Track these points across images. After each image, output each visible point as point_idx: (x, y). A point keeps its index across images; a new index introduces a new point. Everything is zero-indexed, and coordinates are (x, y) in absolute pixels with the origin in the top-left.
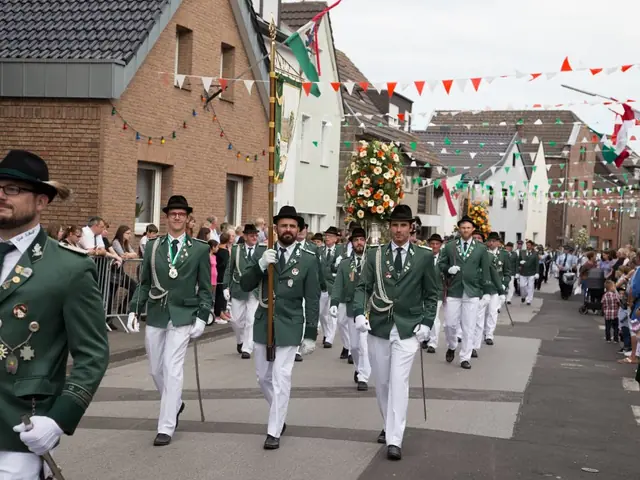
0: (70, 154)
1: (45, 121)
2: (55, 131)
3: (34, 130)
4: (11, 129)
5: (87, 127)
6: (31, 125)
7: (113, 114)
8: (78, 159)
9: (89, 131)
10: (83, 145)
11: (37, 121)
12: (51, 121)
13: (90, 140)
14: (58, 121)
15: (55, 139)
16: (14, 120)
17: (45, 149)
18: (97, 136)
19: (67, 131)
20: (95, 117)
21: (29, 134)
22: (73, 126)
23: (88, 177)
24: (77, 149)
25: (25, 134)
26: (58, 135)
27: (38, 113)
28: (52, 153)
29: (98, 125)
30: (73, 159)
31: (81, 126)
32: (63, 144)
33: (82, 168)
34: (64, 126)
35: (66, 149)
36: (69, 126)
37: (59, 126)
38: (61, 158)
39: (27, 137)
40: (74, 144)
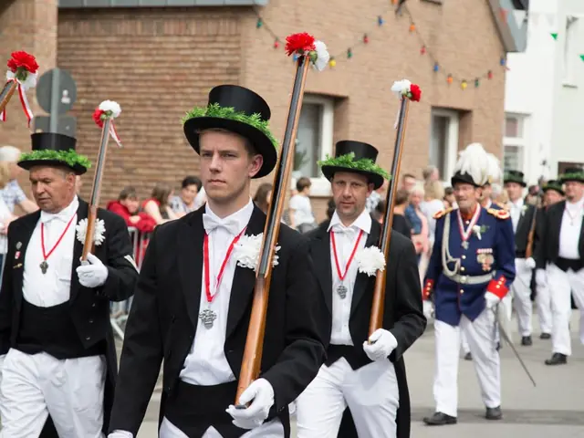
1: (168, 39)
2: (182, 52)
3: (155, 52)
4: (125, 52)
5: (223, 45)
6: (151, 46)
7: (258, 26)
9: (226, 52)
10: (218, 71)
11: (157, 39)
12: (175, 39)
13: (227, 65)
14: (186, 39)
15: (182, 65)
16: (128, 39)
17: (168, 78)
18: (237, 58)
19: (197, 52)
20: (233, 33)
21: (149, 58)
22: (204, 46)
24: (211, 78)
25: (142, 58)
26: (186, 59)
27: (159, 30)
28: (178, 84)
29: (238, 42)
31: (216, 45)
32: (194, 71)
34: (193, 45)
35: (197, 78)
36: (200, 45)
37: (187, 46)
38: (189, 90)
39: (146, 62)
40: (207, 71)
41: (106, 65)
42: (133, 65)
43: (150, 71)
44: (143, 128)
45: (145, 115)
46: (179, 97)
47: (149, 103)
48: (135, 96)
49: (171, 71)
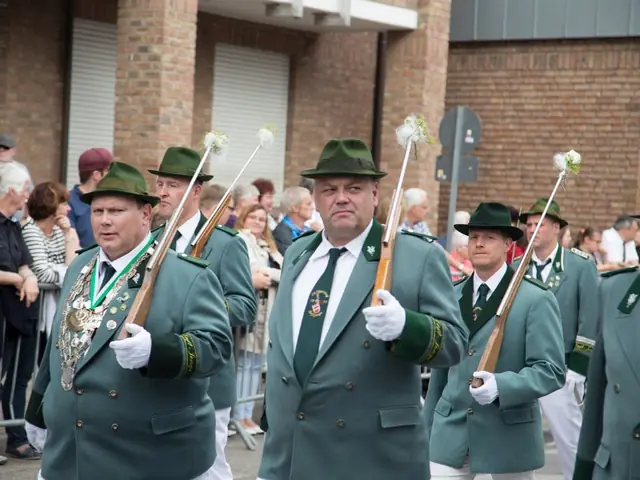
0: (597, 121)
1: (563, 73)
2: (577, 87)
3: (547, 87)
4: (515, 87)
5: (624, 79)
6: (544, 81)
8: (609, 128)
9: (627, 87)
10: (617, 107)
11: (551, 74)
12: (571, 73)
13: (627, 101)
14: (583, 73)
15: (577, 101)
16: (519, 73)
17: (560, 114)
18: (639, 93)
19: (595, 87)
20: (636, 65)
21: (540, 94)
22: (602, 80)
23: (623, 156)
24: (608, 114)
25: (533, 94)
26: (581, 94)
27: (554, 61)
28: (571, 121)
30: (602, 128)
31: (615, 79)
32: (588, 107)
33: (614, 142)
34: (590, 80)
35: (592, 114)
36: (596, 80)
37: (583, 80)
38: (584, 128)
39: (536, 97)
40: (604, 107)
41: (494, 101)
42: (523, 101)
43: (540, 107)
44: (532, 167)
45: (534, 154)
46: (571, 135)
47: (538, 141)
48: (524, 134)
49: (564, 107)
